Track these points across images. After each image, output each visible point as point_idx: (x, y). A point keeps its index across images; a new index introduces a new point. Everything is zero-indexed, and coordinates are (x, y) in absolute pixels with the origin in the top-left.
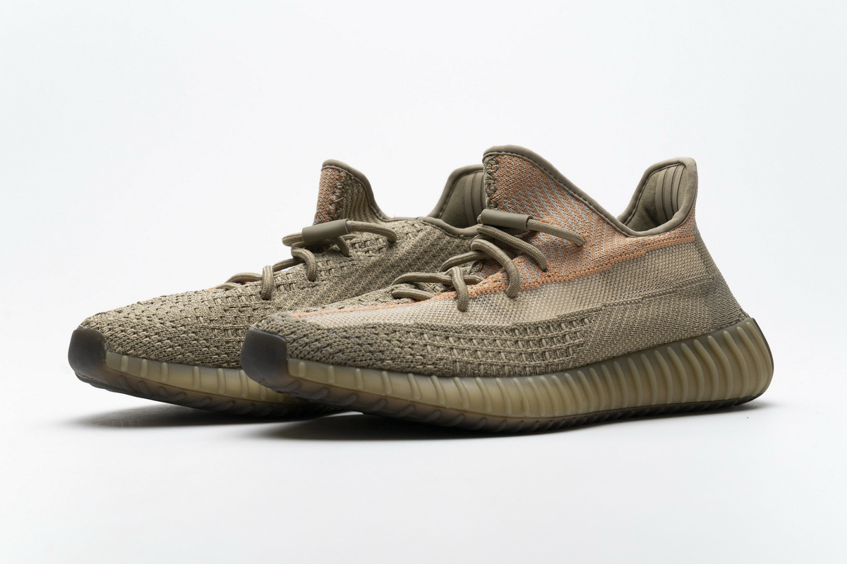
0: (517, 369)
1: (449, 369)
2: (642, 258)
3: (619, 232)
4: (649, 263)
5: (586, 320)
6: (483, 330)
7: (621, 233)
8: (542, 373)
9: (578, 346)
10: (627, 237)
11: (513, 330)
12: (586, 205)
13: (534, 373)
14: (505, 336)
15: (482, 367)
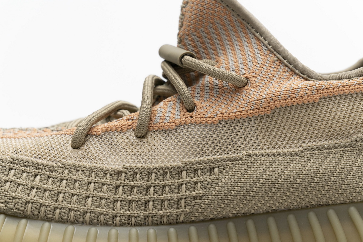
0: (102, 218)
1: (19, 210)
2: (315, 104)
3: (298, 75)
4: (323, 111)
5: (216, 170)
6: (83, 171)
7: (300, 76)
8: (137, 225)
9: (195, 198)
10: (307, 80)
11: (119, 173)
12: (264, 45)
13: (128, 222)
14: (108, 180)
15: (58, 211)
